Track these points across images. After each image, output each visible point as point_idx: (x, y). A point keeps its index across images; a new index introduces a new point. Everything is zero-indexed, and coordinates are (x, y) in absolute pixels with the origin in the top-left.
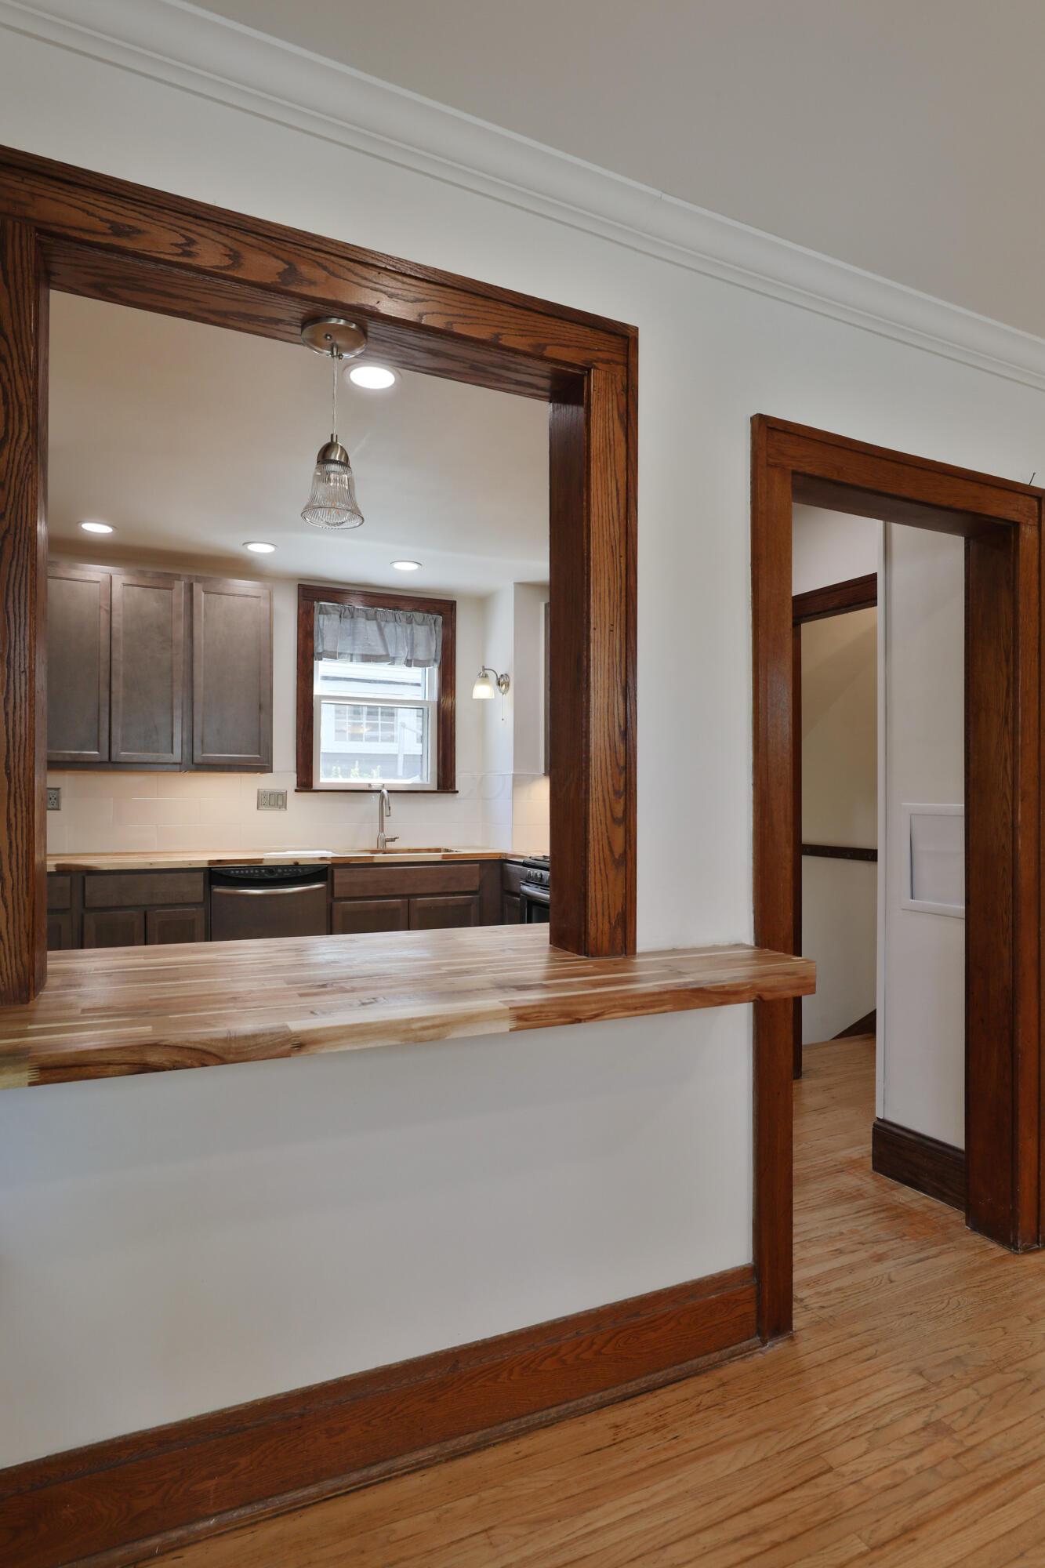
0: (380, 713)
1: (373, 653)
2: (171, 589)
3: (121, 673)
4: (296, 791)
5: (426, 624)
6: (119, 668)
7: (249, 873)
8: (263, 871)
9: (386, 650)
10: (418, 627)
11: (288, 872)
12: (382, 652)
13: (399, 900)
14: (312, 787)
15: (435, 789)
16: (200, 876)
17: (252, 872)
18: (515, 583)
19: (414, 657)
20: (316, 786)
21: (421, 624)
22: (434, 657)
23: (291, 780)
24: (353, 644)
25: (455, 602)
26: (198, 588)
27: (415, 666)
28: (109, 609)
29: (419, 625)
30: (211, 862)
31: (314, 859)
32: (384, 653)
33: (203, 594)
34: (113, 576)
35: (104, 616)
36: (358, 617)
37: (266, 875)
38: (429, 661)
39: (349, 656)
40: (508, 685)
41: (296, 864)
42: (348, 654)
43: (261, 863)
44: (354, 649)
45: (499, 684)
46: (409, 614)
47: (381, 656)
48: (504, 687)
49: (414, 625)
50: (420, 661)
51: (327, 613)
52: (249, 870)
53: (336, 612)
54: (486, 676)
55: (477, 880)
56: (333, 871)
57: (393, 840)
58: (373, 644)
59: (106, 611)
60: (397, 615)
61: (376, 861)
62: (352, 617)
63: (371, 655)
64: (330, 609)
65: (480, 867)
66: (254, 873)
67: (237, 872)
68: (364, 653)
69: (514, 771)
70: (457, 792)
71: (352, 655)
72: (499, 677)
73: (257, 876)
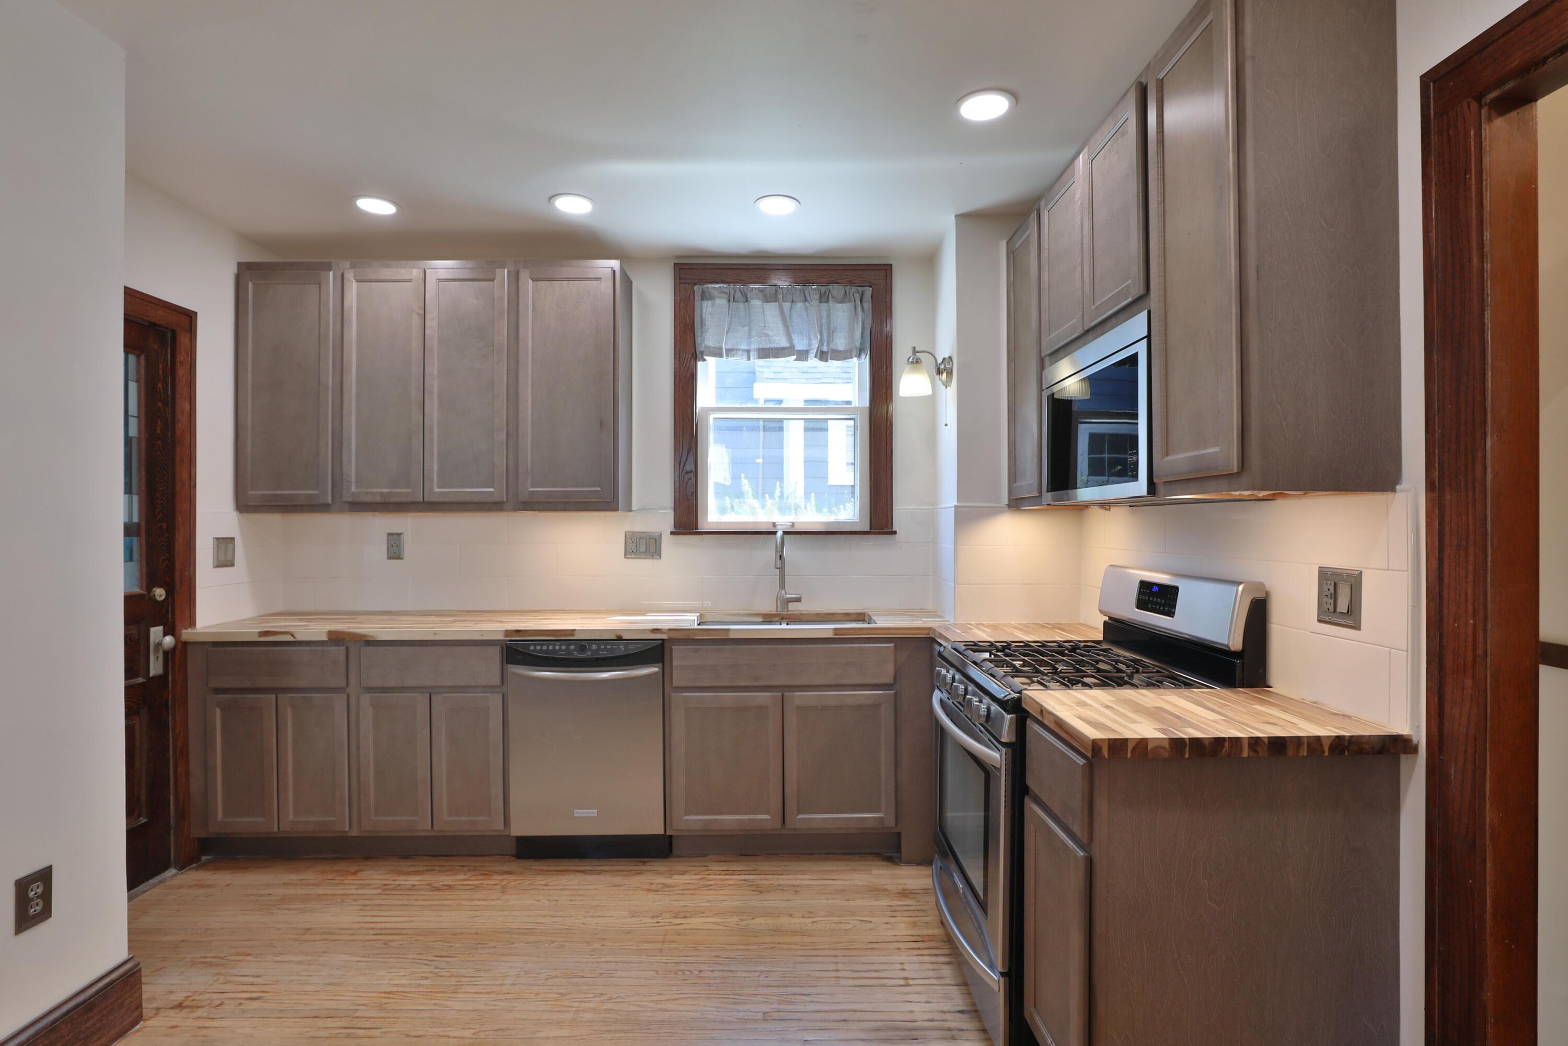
0: (761, 428)
1: (772, 346)
2: (493, 280)
3: (436, 391)
4: (672, 533)
5: (850, 301)
6: (434, 385)
7: (554, 649)
8: (572, 647)
9: (790, 339)
10: (839, 305)
11: (605, 649)
12: (784, 343)
13: (768, 694)
14: (697, 528)
15: (867, 529)
16: (495, 653)
17: (557, 647)
18: (956, 216)
19: (832, 346)
20: (703, 527)
21: (842, 302)
22: (858, 344)
23: (664, 521)
24: (750, 337)
25: (891, 265)
26: (524, 275)
27: (832, 359)
28: (421, 312)
29: (840, 303)
30: (508, 633)
31: (644, 631)
32: (787, 345)
33: (530, 281)
34: (427, 271)
35: (416, 321)
36: (752, 299)
37: (575, 653)
38: (850, 351)
39: (745, 354)
40: (950, 373)
41: (619, 638)
42: (744, 350)
43: (573, 635)
44: (749, 344)
45: (939, 372)
46: (823, 289)
47: (783, 349)
48: (944, 375)
49: (831, 303)
50: (840, 351)
51: (711, 298)
52: (554, 645)
53: (722, 295)
54: (918, 361)
55: (890, 668)
56: (671, 649)
57: (798, 600)
58: (771, 333)
59: (418, 313)
60: (806, 292)
61: (732, 636)
62: (747, 301)
63: (770, 349)
64: (716, 293)
65: (895, 646)
66: (560, 650)
67: (538, 648)
68: (761, 346)
69: (958, 501)
70: (895, 533)
71: (748, 351)
72: (940, 361)
73: (562, 654)
